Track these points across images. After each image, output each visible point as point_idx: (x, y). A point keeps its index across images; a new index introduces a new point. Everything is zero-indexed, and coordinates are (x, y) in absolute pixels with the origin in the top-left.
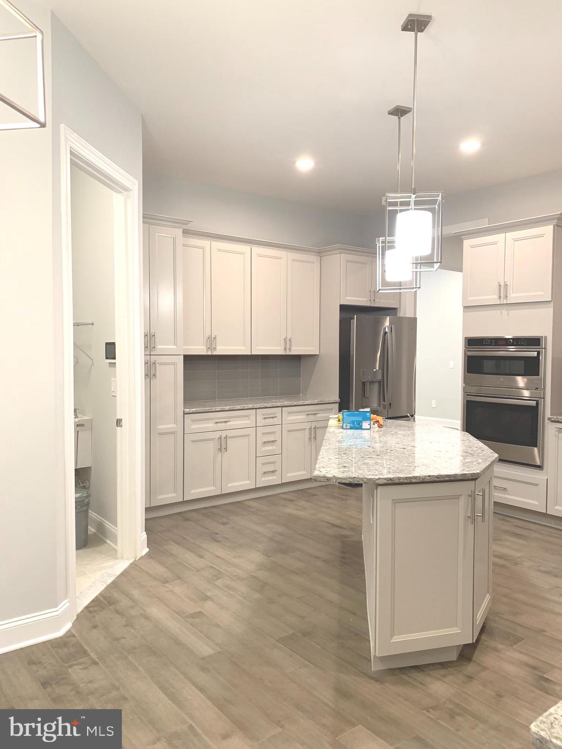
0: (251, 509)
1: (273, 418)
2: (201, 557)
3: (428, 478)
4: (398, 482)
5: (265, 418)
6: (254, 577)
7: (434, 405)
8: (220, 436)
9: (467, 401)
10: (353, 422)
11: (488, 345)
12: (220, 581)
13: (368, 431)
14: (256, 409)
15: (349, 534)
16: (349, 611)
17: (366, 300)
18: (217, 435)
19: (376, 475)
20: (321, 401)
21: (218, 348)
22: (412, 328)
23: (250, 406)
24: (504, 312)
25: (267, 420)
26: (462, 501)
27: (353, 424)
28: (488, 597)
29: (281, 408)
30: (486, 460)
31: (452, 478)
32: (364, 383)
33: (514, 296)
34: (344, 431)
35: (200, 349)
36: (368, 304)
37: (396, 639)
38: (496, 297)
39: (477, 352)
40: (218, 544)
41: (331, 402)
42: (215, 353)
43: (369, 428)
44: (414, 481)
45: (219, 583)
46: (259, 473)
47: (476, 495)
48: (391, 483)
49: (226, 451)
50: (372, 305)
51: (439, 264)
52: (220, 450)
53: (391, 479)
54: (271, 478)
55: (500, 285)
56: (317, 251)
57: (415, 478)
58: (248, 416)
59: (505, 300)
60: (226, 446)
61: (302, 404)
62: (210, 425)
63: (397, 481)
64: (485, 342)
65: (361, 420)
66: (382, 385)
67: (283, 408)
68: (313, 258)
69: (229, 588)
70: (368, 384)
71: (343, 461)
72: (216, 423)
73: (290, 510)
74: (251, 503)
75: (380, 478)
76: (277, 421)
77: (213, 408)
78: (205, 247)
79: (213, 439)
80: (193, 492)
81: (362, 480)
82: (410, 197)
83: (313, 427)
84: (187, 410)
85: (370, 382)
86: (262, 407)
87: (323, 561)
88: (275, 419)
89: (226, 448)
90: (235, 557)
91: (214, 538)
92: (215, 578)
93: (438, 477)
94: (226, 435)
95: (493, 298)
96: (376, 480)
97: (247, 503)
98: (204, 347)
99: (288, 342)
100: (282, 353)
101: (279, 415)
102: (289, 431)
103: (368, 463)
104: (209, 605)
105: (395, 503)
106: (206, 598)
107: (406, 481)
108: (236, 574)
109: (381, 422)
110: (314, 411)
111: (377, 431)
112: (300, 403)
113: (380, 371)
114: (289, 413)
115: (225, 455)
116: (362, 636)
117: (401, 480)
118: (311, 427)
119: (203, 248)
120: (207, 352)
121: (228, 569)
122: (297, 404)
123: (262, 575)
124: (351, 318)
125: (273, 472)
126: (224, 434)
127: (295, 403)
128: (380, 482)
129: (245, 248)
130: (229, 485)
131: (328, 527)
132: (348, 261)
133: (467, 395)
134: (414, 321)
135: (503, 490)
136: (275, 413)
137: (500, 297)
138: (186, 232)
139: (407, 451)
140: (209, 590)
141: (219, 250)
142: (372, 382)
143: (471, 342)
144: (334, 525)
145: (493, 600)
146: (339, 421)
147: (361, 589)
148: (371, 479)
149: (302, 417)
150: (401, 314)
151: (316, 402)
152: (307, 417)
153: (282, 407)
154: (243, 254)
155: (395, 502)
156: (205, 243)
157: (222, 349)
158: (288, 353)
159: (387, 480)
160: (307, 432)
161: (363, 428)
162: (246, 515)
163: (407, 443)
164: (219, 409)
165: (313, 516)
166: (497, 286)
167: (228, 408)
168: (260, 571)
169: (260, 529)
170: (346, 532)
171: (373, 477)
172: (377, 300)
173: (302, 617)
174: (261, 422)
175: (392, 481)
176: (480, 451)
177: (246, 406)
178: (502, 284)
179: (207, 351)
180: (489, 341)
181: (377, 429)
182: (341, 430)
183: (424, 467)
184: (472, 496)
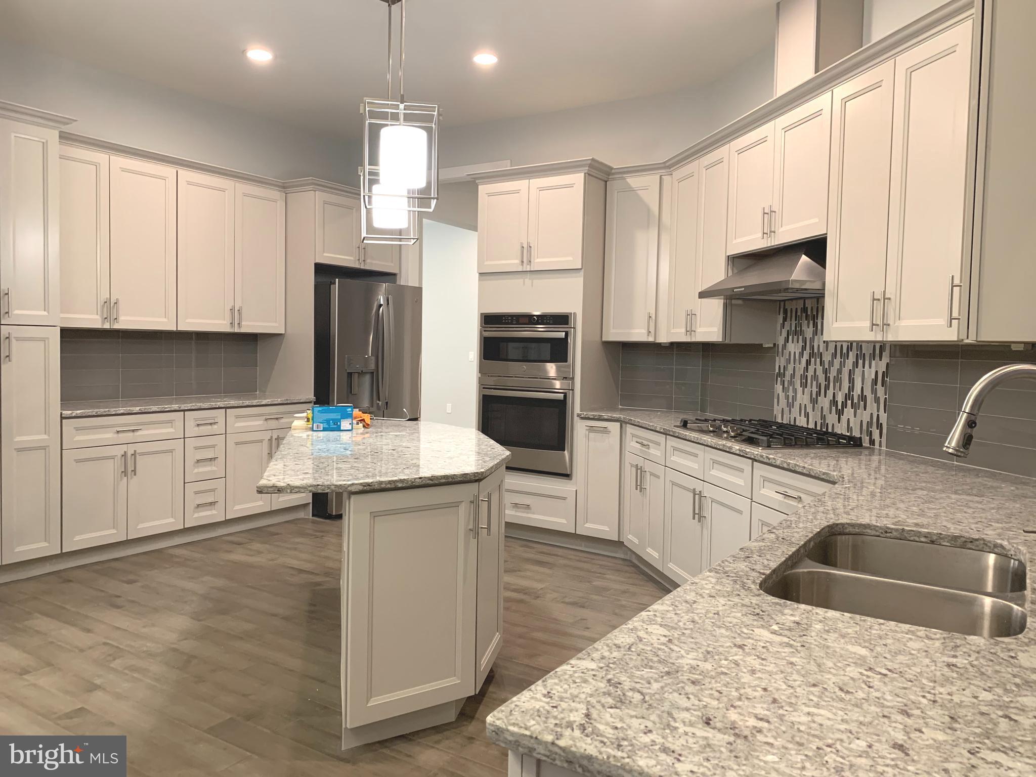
0: (177, 560)
1: (211, 424)
2: (89, 631)
3: (418, 480)
4: (378, 488)
5: (198, 425)
6: (175, 650)
7: (449, 410)
8: (125, 452)
9: (483, 395)
10: (328, 421)
11: (508, 324)
12: (118, 661)
13: (348, 432)
14: (184, 411)
15: (320, 580)
16: (314, 679)
17: (352, 258)
18: (118, 451)
19: (348, 481)
20: (287, 400)
21: (122, 318)
22: (416, 302)
23: (175, 407)
24: (528, 281)
25: (202, 428)
26: (463, 509)
27: (328, 423)
28: (497, 637)
29: (224, 410)
30: (494, 458)
31: (450, 480)
32: (350, 375)
33: (540, 262)
34: (315, 433)
35: (90, 320)
36: (356, 265)
37: (374, 702)
38: (517, 261)
39: (496, 332)
40: (119, 610)
41: (301, 401)
42: (117, 326)
43: (350, 428)
44: (400, 485)
45: (116, 664)
46: (190, 507)
47: (480, 502)
48: (369, 490)
49: (135, 474)
50: (362, 267)
51: (435, 200)
52: (125, 473)
53: (368, 485)
54: (209, 513)
55: (523, 247)
56: (280, 184)
57: (401, 481)
58: (170, 422)
59: (528, 266)
60: (135, 468)
61: (258, 404)
62: (108, 436)
63: (376, 487)
64: (505, 320)
65: (339, 417)
66: (376, 376)
67: (227, 410)
68: (275, 194)
69: (133, 669)
70: (356, 375)
71: (305, 467)
72: (118, 432)
73: (238, 556)
74: (178, 552)
75: (353, 484)
76: (218, 428)
77: (112, 410)
78: (99, 164)
79: (113, 458)
80: (77, 538)
81: (329, 488)
82: (397, 107)
83: (275, 437)
84: (67, 413)
85: (358, 373)
86: (193, 408)
87: (282, 618)
88: (215, 427)
89: (134, 471)
90: (144, 627)
91: (113, 603)
92: (111, 658)
93: (432, 478)
94: (135, 451)
95: (513, 263)
96: (348, 487)
97: (171, 551)
98: (98, 317)
99: (235, 313)
100: (227, 329)
101: (221, 420)
102: (237, 444)
103: (341, 468)
104: (98, 697)
105: (374, 517)
106: (92, 688)
107: (389, 486)
108: (145, 649)
109: (368, 421)
110: (277, 413)
111: (362, 434)
112: (255, 402)
113: (373, 358)
114: (237, 417)
115: (134, 481)
116: (332, 708)
117: (382, 486)
118: (272, 437)
119: (97, 165)
120: (103, 325)
121: (133, 644)
122: (249, 404)
123: (187, 646)
124: (331, 282)
125: (212, 504)
126: (130, 450)
127: (247, 403)
128: (353, 489)
129: (168, 171)
130: (140, 526)
131: (292, 574)
132: (325, 203)
133: (484, 388)
134: (418, 291)
135: (526, 508)
136: (214, 418)
137: (523, 262)
138: (65, 137)
139: (398, 452)
140: (99, 676)
141: (124, 170)
142: (361, 374)
143: (489, 320)
144: (301, 571)
145: (506, 643)
146: (308, 420)
147: (334, 649)
148: (341, 485)
149: (258, 423)
150: (402, 282)
151: (279, 401)
152: (265, 422)
153: (226, 408)
154: (164, 178)
155: (374, 515)
156: (101, 157)
157: (127, 321)
158: (236, 330)
159: (364, 486)
160: (265, 444)
161: (342, 428)
162: (167, 568)
163: (398, 445)
164: (122, 411)
165: (271, 562)
166: (519, 248)
167: (137, 409)
168: (185, 641)
169: (189, 585)
170: (318, 579)
171: (344, 483)
172: (368, 261)
173: (244, 695)
174: (192, 430)
175: (371, 488)
176: (489, 449)
177: (167, 407)
178: (525, 246)
179: (103, 323)
180: (510, 318)
181: (362, 430)
182: (310, 433)
183: (415, 468)
184: (475, 502)
